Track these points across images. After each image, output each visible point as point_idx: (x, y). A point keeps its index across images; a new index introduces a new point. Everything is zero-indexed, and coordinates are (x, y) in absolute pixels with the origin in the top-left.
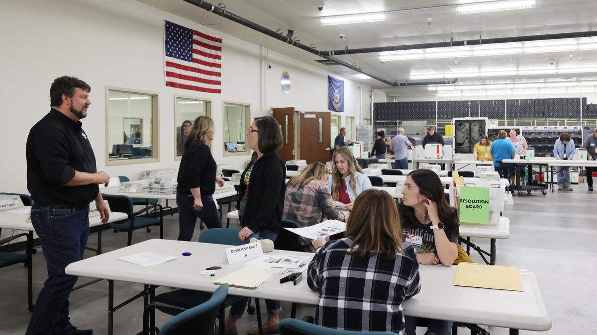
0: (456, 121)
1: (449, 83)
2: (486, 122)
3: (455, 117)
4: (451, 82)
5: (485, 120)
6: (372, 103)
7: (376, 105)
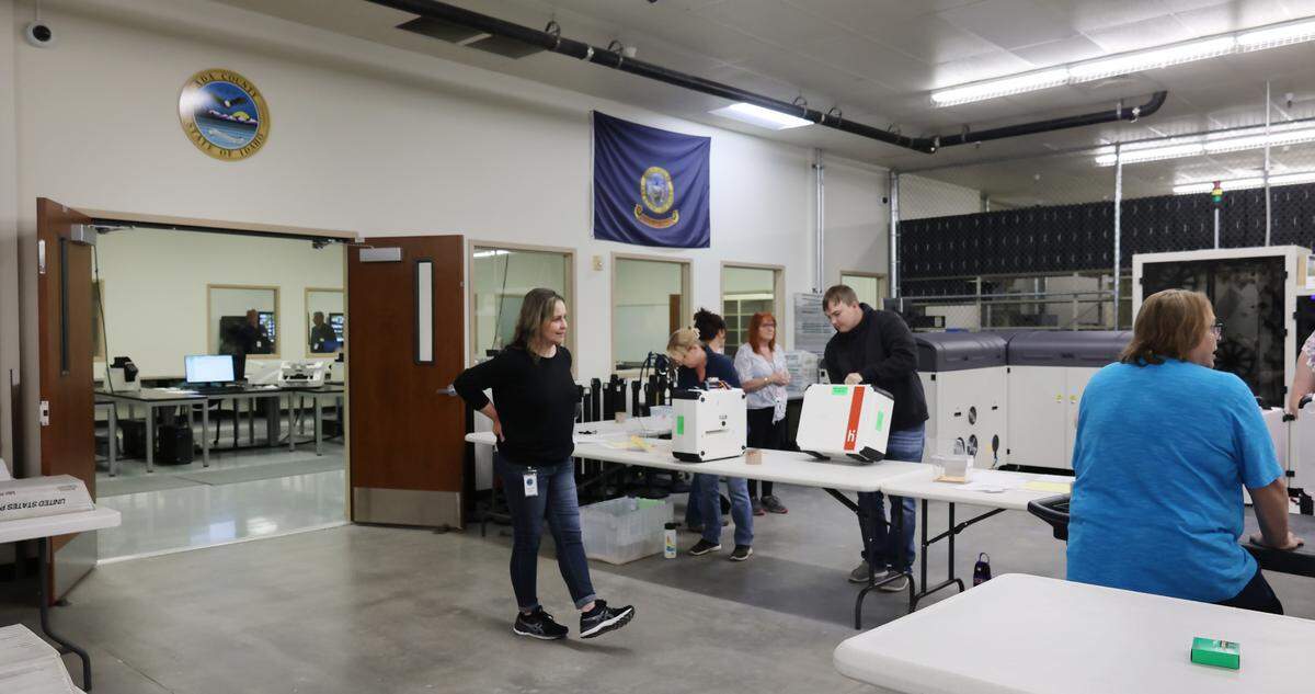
0: (1147, 267)
1: (1128, 115)
2: (1290, 266)
3: (1141, 251)
4: (1136, 111)
5: (1281, 259)
6: (895, 219)
7: (904, 226)
